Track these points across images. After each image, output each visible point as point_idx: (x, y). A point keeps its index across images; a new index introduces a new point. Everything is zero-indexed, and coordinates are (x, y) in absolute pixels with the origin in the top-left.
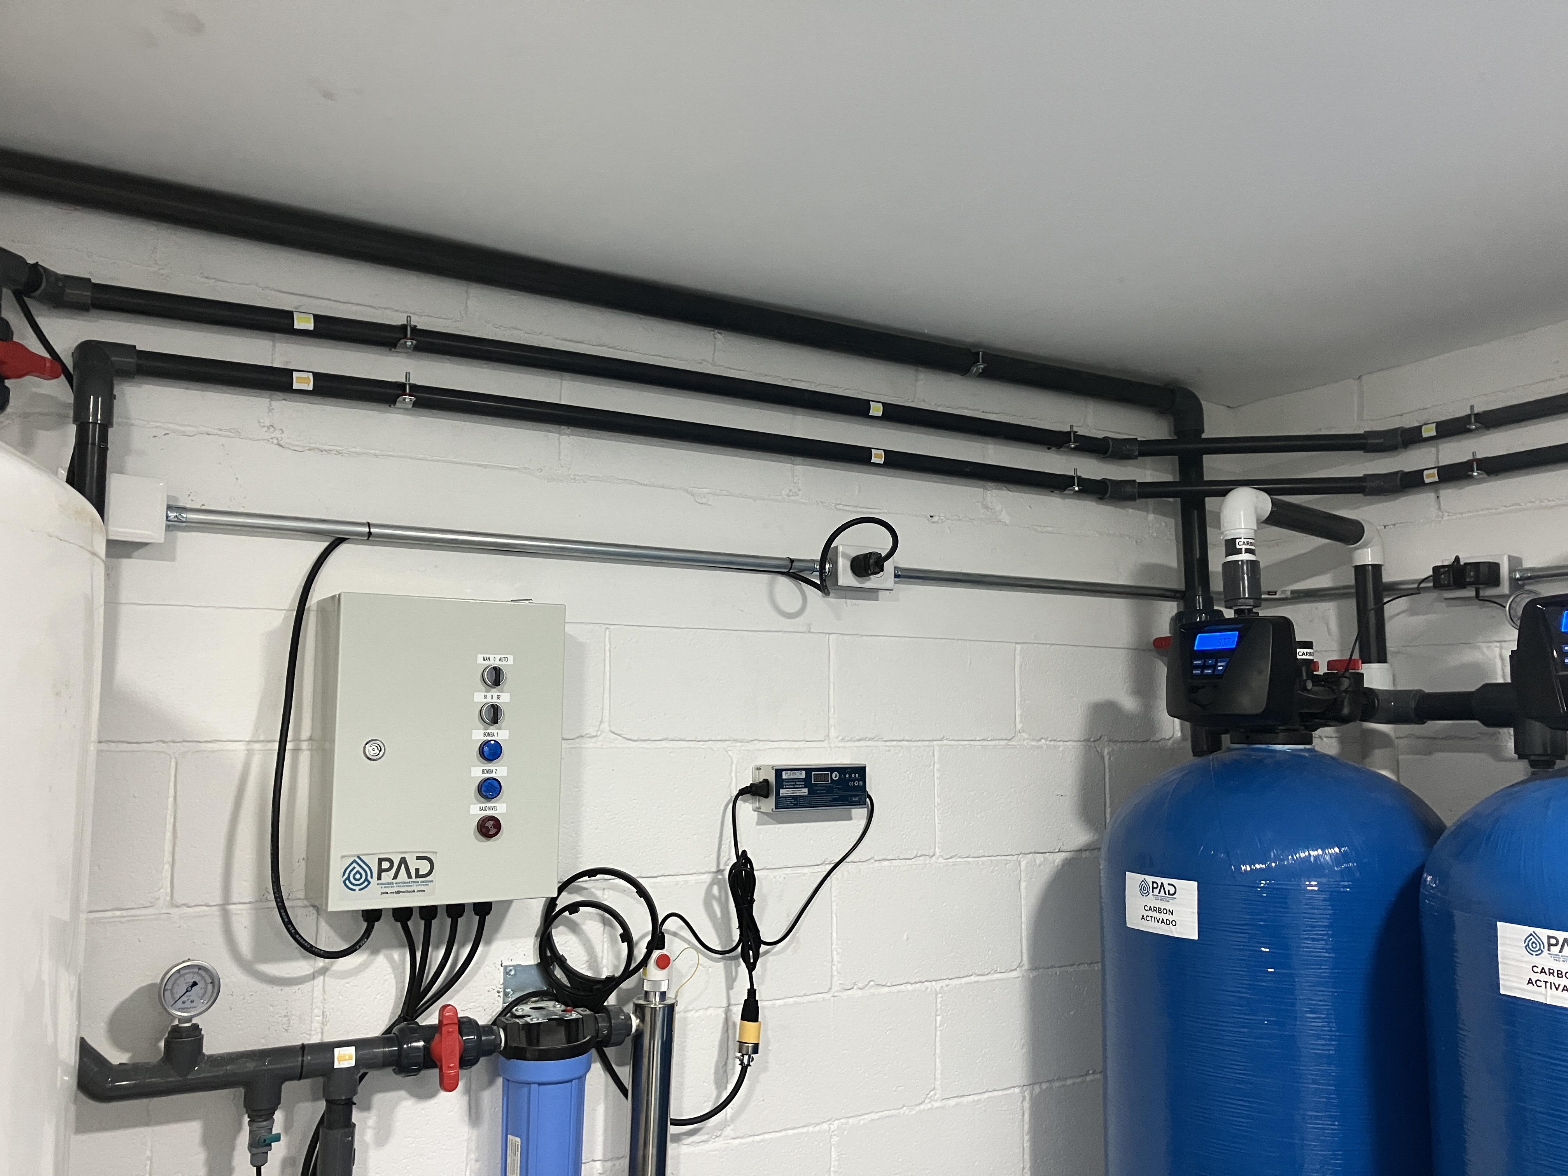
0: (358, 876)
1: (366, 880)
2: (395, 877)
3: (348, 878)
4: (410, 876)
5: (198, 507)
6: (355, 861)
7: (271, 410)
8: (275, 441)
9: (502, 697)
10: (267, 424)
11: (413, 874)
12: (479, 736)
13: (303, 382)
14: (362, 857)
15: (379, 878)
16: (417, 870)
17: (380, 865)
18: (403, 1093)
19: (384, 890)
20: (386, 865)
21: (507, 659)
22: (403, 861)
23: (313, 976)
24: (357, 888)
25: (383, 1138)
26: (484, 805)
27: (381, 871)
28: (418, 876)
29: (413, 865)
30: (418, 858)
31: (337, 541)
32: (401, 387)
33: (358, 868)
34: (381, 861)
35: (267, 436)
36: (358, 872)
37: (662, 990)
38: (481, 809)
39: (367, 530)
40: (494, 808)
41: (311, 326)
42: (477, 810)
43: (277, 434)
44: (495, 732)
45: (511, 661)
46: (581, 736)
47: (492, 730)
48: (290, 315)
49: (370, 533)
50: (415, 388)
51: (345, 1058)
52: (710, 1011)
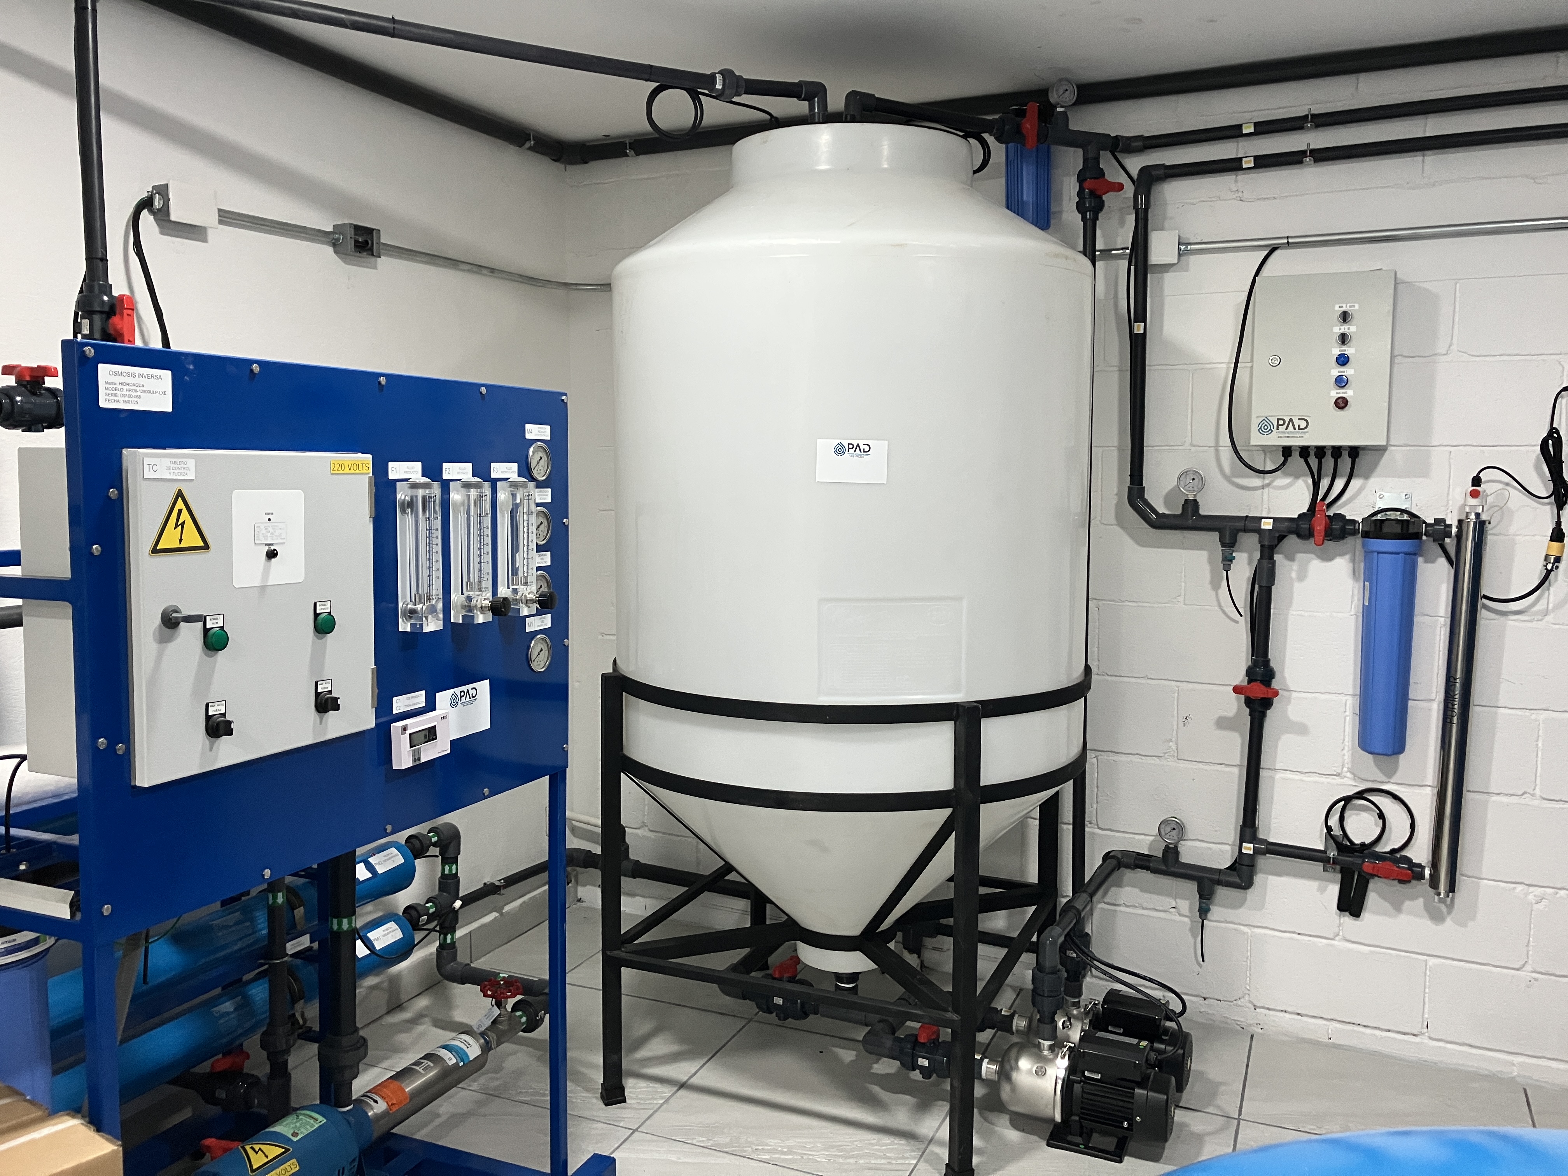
0: (1266, 427)
1: (1270, 429)
2: (1286, 429)
3: (1261, 428)
4: (1295, 429)
5: (1199, 241)
6: (1264, 420)
7: (1236, 181)
8: (1239, 199)
9: (1350, 329)
10: (1235, 189)
11: (1297, 428)
12: (1336, 352)
13: (1248, 163)
14: (1268, 418)
15: (1278, 429)
16: (1299, 426)
17: (1278, 422)
18: (1313, 556)
19: (1280, 435)
20: (1281, 422)
21: (1354, 306)
22: (1291, 420)
23: (1263, 487)
24: (1265, 434)
25: (1302, 577)
26: (1339, 391)
27: (1278, 425)
28: (1299, 429)
29: (1297, 423)
30: (1299, 419)
31: (1274, 249)
32: (1303, 153)
33: (1266, 423)
34: (1278, 420)
35: (1234, 196)
36: (1266, 425)
37: (1477, 512)
38: (1337, 393)
39: (1286, 241)
40: (1345, 393)
41: (1252, 130)
42: (1335, 393)
43: (1240, 194)
44: (1346, 349)
45: (1357, 306)
46: (1436, 354)
47: (1344, 348)
48: (1240, 127)
49: (1288, 242)
50: (1313, 151)
51: (1267, 525)
52: (1537, 538)
